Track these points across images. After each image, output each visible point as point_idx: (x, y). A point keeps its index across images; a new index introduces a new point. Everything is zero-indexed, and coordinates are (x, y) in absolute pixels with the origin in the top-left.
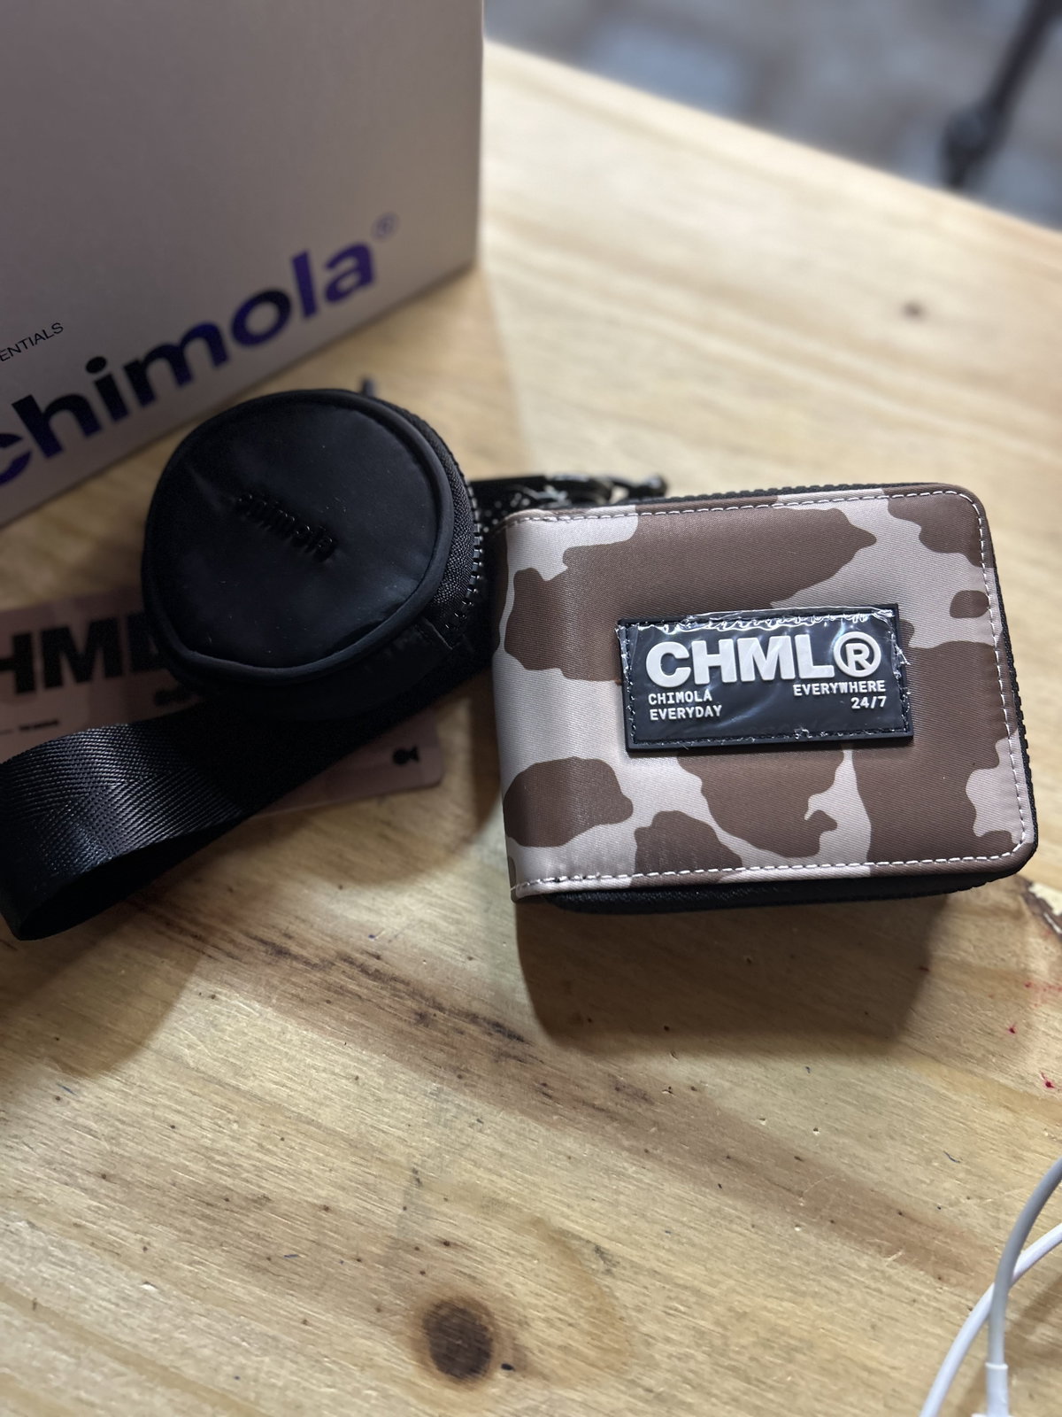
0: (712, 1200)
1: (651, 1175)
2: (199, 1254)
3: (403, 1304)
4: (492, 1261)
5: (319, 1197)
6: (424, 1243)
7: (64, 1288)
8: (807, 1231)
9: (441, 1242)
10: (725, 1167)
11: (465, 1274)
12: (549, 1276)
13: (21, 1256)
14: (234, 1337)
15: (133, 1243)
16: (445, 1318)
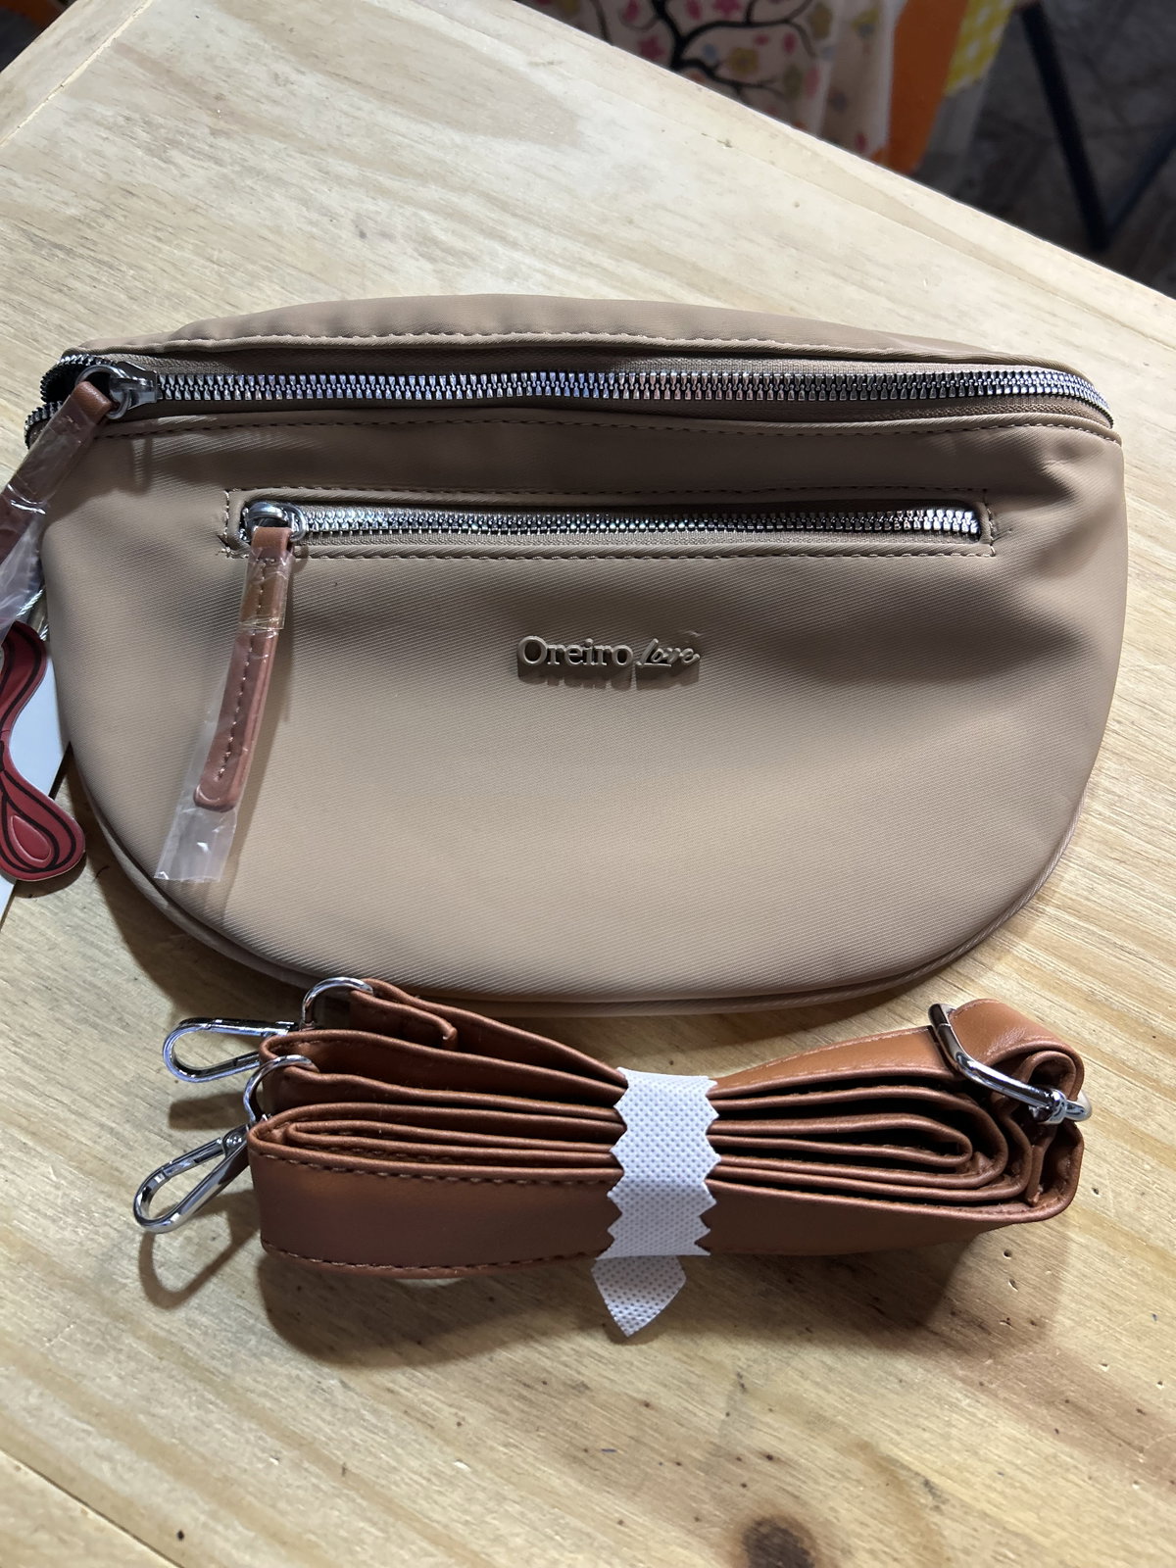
0: (1048, 1445)
1: (985, 1410)
2: (515, 1437)
3: (722, 1516)
4: (816, 1482)
5: (639, 1391)
6: (748, 1455)
7: (376, 1457)
8: (1143, 1489)
9: (764, 1455)
10: (1063, 1411)
11: (788, 1492)
12: (876, 1505)
13: (333, 1416)
14: (547, 1530)
15: (446, 1415)
16: (766, 1536)
